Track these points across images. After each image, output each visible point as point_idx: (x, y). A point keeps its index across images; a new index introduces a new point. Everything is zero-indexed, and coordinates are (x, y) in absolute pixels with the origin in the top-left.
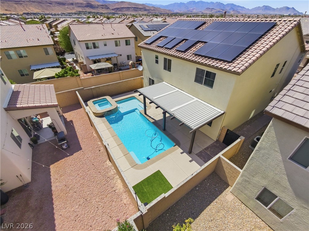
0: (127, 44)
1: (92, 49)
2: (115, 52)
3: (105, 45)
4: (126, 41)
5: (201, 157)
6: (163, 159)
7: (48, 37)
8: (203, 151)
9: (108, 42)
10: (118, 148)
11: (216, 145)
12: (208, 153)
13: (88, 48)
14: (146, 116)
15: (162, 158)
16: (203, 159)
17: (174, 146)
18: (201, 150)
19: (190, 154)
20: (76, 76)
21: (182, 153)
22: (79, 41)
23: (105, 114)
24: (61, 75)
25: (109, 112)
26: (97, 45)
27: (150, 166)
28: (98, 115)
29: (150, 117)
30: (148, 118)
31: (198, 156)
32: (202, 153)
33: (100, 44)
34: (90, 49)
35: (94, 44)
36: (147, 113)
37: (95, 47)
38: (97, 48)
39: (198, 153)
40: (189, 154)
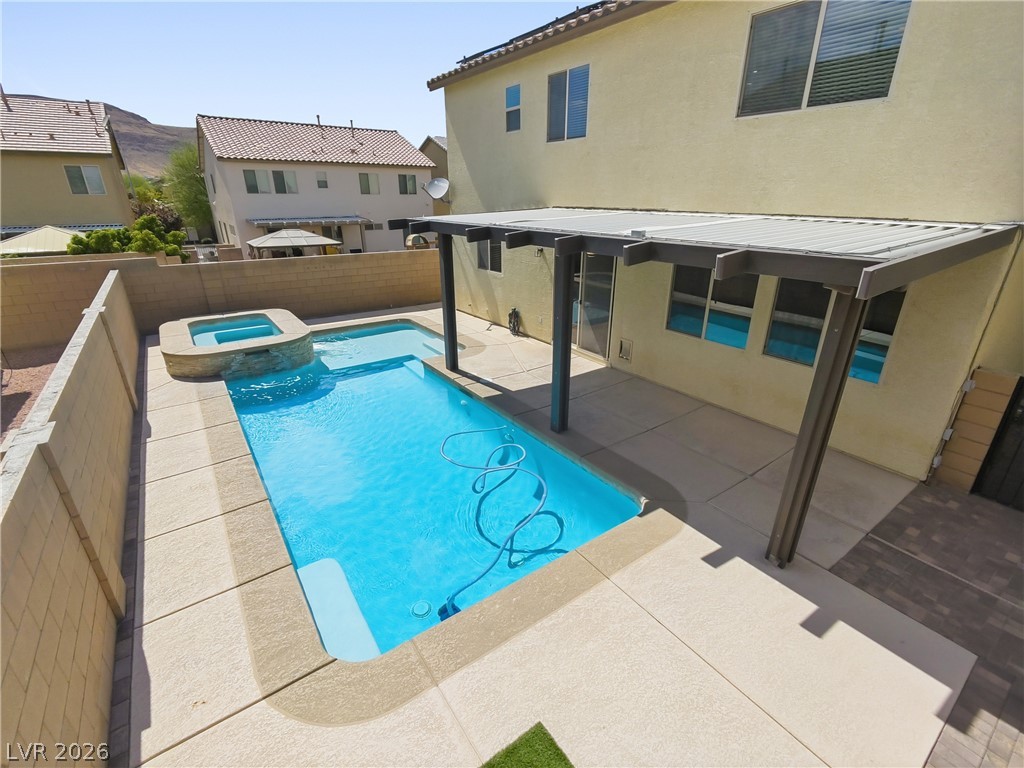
0: (404, 190)
1: (270, 193)
2: (357, 214)
3: (323, 184)
4: (403, 179)
5: (890, 593)
6: (569, 606)
7: (98, 134)
8: (874, 547)
9: (331, 174)
10: (223, 530)
11: (939, 503)
12: (926, 560)
13: (252, 188)
14: (453, 375)
15: (559, 602)
16: (910, 604)
17: (641, 515)
18: (854, 538)
19: (781, 566)
20: (168, 255)
21: (714, 560)
22: (220, 158)
23: (227, 367)
24: (96, 243)
26: (288, 179)
28: (186, 370)
29: (477, 380)
30: (464, 382)
31: (861, 584)
32: (880, 563)
33: (304, 179)
34: (263, 192)
35: (279, 177)
36: (462, 365)
37: (281, 186)
38: (291, 192)
39: (847, 558)
40: (779, 571)
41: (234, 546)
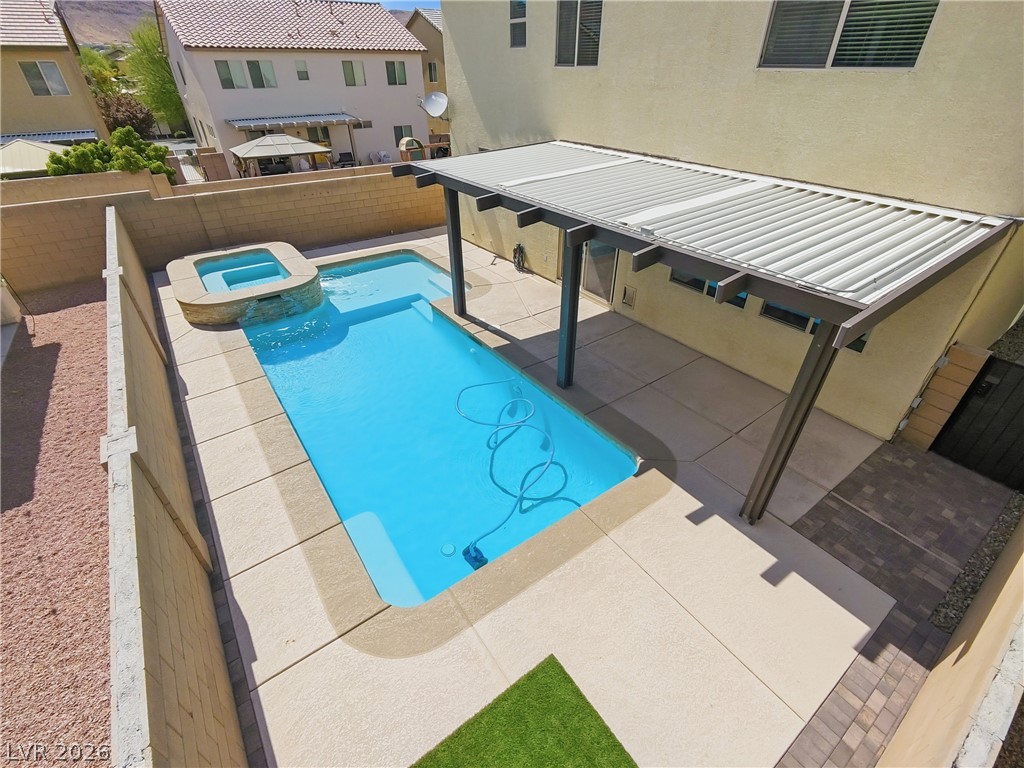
0: (392, 81)
1: (247, 88)
2: (344, 110)
3: (303, 76)
4: (390, 65)
5: (839, 547)
6: (574, 560)
7: (47, 20)
8: (833, 504)
9: (311, 63)
11: (898, 462)
12: (875, 516)
13: (228, 83)
14: (462, 321)
15: (566, 556)
16: (852, 556)
17: (636, 475)
18: (817, 496)
19: (752, 523)
20: (153, 173)
21: (696, 518)
22: (187, 47)
24: (76, 162)
25: (266, 306)
26: (265, 70)
27: (483, 625)
29: (485, 326)
30: (473, 329)
31: (816, 540)
32: (836, 520)
33: (279, 70)
34: (238, 87)
35: (254, 67)
36: (470, 310)
37: (259, 82)
38: (272, 87)
39: (808, 515)
40: (749, 528)
41: (289, 506)
